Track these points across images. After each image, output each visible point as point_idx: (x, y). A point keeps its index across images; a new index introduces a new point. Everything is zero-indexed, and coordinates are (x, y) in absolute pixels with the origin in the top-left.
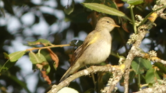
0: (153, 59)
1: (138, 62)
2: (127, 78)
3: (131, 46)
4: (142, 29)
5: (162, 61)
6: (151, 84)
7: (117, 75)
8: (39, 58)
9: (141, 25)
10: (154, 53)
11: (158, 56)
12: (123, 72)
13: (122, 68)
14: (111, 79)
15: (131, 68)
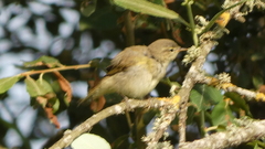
0: (225, 86)
1: (200, 92)
2: (183, 117)
3: (189, 66)
4: (206, 39)
5: (240, 90)
6: (222, 128)
7: (167, 113)
8: (41, 88)
9: (205, 31)
10: (225, 77)
11: (233, 82)
12: (176, 108)
13: (175, 102)
14: (159, 120)
15: (189, 101)
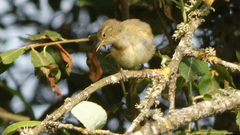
0: (211, 59)
1: (188, 64)
2: (173, 87)
3: (179, 40)
4: (194, 16)
5: (224, 63)
6: (208, 97)
7: (158, 82)
8: (45, 59)
9: (193, 9)
10: (211, 51)
11: (218, 55)
12: (167, 79)
13: (165, 72)
14: (151, 89)
15: (178, 73)
